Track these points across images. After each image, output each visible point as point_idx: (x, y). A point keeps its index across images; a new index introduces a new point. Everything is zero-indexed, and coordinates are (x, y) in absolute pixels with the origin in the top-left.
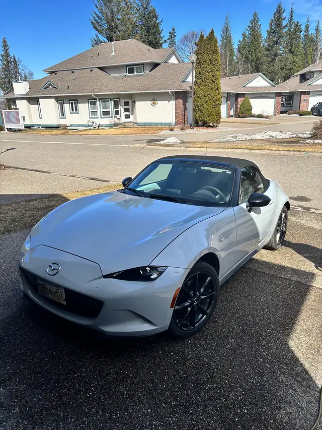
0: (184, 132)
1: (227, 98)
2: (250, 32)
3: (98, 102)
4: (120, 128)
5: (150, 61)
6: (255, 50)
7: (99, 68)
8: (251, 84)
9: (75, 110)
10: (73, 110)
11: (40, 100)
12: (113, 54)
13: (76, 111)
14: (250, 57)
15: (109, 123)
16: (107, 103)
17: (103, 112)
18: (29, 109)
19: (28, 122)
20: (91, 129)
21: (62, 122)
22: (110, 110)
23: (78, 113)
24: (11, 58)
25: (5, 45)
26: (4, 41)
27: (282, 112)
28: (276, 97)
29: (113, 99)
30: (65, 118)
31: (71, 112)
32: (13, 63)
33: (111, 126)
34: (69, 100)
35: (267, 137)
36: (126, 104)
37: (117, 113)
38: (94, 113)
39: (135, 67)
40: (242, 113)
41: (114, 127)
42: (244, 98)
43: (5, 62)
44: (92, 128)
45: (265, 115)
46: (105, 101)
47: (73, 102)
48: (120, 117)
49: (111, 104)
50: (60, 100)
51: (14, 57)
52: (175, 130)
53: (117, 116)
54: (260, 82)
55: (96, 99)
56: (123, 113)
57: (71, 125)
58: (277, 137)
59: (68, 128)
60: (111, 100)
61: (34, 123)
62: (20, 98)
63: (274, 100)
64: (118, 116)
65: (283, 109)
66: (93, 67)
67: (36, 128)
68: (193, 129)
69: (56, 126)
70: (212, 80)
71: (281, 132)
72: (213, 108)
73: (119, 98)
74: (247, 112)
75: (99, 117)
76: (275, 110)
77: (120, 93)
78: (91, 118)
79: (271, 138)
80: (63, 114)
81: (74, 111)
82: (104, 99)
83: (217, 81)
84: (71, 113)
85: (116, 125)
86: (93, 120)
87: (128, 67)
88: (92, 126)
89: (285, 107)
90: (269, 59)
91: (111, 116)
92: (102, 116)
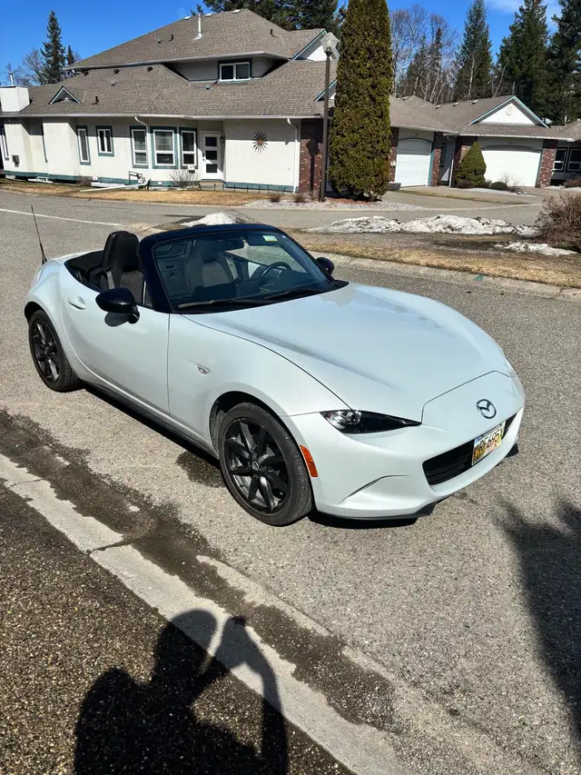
0: (301, 206)
1: (433, 145)
2: (522, 21)
3: (148, 135)
4: (189, 190)
5: (262, 52)
6: (530, 56)
7: (166, 64)
8: (492, 119)
9: (107, 149)
10: (103, 149)
11: (44, 124)
12: (200, 36)
13: (109, 150)
14: (518, 70)
15: (168, 180)
16: (168, 137)
17: (158, 155)
18: (26, 141)
19: (23, 168)
20: (133, 190)
21: (84, 171)
22: (173, 152)
23: (112, 155)
24: (63, 52)
25: (54, 27)
26: (53, 20)
27: (555, 182)
28: (544, 150)
29: (181, 129)
30: (89, 164)
31: (101, 152)
32: (67, 62)
33: (172, 186)
34: (98, 127)
35: (440, 228)
36: (211, 142)
37: (189, 159)
38: (141, 157)
39: (234, 65)
40: (464, 178)
41: (179, 189)
42: (469, 148)
43: (51, 58)
44: (136, 186)
45: (510, 184)
46: (163, 134)
47: (104, 131)
48: (196, 167)
49: (176, 140)
50: (82, 127)
51: (70, 50)
52: (283, 201)
53: (189, 166)
54: (511, 115)
55: (144, 128)
56: (203, 162)
57: (100, 180)
58: (463, 231)
59: (93, 184)
60: (175, 133)
61: (36, 169)
62: (11, 118)
63: (539, 154)
64: (191, 167)
65: (561, 176)
66: (153, 61)
67: (39, 180)
68: (324, 201)
69: (72, 179)
70: (371, 95)
71: (478, 219)
72: (369, 158)
73: (196, 130)
74: (472, 176)
75: (150, 165)
76: (540, 176)
77: (195, 117)
78: (135, 167)
79: (449, 230)
80: (85, 155)
81: (106, 151)
82: (163, 128)
83: (380, 98)
84: (100, 155)
85: (183, 184)
86: (138, 171)
87: (221, 65)
88: (136, 182)
89: (567, 171)
90: (552, 76)
91: (174, 164)
92: (157, 164)
